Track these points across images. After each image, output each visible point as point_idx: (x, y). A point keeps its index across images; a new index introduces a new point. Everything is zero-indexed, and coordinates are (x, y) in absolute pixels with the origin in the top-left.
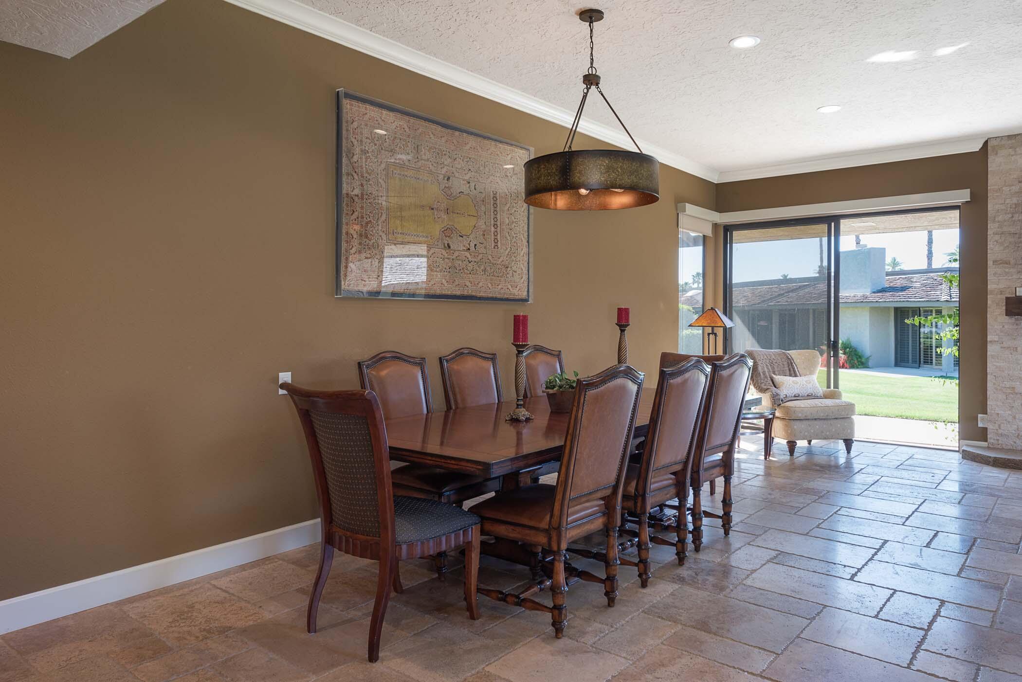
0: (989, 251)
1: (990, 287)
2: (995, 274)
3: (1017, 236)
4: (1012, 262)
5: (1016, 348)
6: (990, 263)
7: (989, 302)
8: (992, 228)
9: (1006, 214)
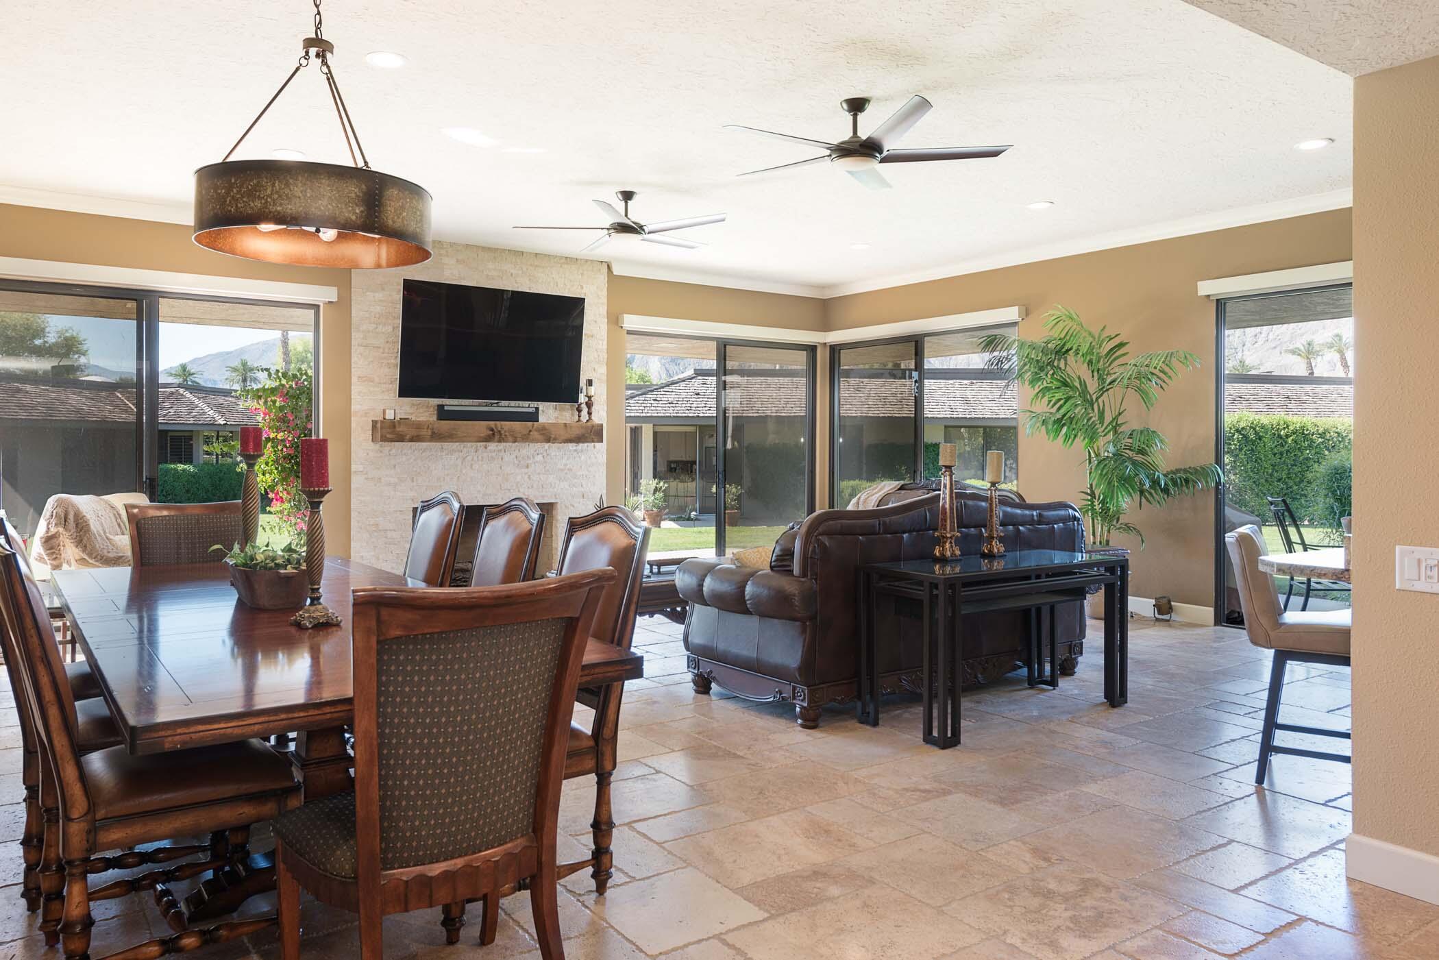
0: (353, 365)
1: (354, 407)
2: (360, 393)
3: (381, 350)
4: (377, 380)
5: (380, 479)
6: (354, 379)
7: (353, 425)
8: (356, 337)
9: (370, 323)
